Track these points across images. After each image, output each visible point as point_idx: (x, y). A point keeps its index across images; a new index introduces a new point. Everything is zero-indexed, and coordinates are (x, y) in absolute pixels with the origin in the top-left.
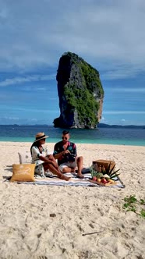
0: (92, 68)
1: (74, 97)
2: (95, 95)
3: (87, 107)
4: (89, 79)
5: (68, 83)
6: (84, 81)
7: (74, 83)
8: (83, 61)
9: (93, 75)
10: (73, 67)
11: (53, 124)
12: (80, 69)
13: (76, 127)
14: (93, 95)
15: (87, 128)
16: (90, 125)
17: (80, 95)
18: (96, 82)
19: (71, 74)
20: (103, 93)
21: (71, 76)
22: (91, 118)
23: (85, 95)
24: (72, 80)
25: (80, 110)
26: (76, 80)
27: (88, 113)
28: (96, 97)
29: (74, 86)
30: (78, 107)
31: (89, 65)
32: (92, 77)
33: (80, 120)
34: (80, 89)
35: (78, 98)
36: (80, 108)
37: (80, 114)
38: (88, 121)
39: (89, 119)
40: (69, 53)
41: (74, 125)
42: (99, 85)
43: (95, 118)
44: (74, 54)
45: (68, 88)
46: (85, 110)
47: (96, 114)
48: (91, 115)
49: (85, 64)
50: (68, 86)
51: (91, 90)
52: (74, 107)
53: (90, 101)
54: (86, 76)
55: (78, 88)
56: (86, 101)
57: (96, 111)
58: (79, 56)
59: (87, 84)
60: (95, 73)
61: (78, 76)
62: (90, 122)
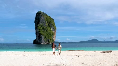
0: (50, 18)
1: (42, 30)
2: (52, 29)
3: (48, 35)
4: (49, 22)
5: (39, 24)
6: (47, 23)
7: (42, 24)
8: (46, 15)
9: (51, 21)
10: (42, 17)
11: (33, 43)
12: (45, 18)
13: (43, 44)
14: (51, 29)
15: (48, 44)
16: (50, 42)
17: (45, 29)
18: (53, 24)
19: (41, 20)
20: (56, 28)
21: (41, 21)
22: (50, 39)
23: (47, 29)
24: (41, 23)
25: (45, 36)
26: (43, 23)
27: (49, 37)
28: (52, 30)
29: (42, 25)
30: (44, 35)
31: (49, 17)
32: (51, 22)
33: (45, 40)
34: (45, 27)
35: (44, 31)
36: (45, 35)
37: (45, 38)
38: (49, 41)
39: (49, 40)
40: (40, 12)
41: (42, 43)
42: (54, 25)
43: (52, 39)
44: (42, 12)
45: (39, 26)
46: (47, 36)
47: (52, 38)
48: (50, 38)
49: (47, 16)
50: (40, 25)
51: (50, 27)
52: (42, 35)
53: (50, 32)
54: (48, 21)
55: (44, 26)
56: (48, 32)
57: (52, 36)
58: (44, 13)
59: (48, 25)
60: (52, 20)
61: (44, 21)
62: (50, 41)
